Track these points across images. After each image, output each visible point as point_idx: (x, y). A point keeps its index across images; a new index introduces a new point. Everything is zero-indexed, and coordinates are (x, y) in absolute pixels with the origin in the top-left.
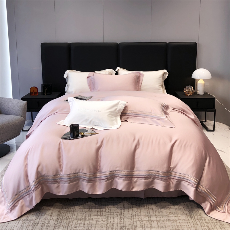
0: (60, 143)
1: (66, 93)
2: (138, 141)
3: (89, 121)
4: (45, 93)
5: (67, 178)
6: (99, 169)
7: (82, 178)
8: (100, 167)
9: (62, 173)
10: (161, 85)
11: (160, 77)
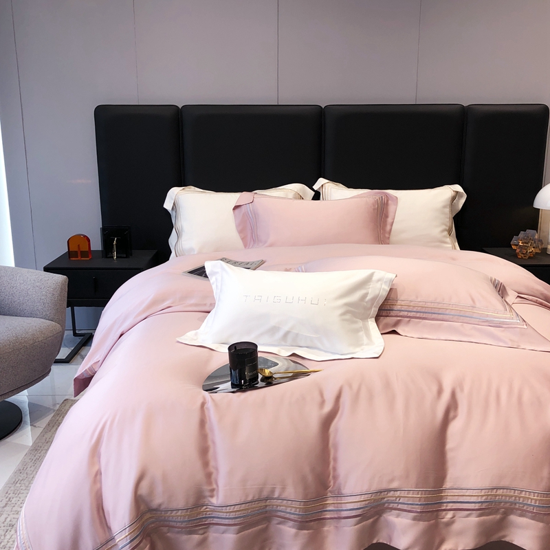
0: (203, 405)
1: (173, 255)
2: (453, 395)
3: (281, 333)
4: (112, 252)
5: (232, 515)
6: (332, 483)
7: (279, 514)
8: (335, 478)
9: (214, 501)
10: (447, 228)
11: (445, 207)
